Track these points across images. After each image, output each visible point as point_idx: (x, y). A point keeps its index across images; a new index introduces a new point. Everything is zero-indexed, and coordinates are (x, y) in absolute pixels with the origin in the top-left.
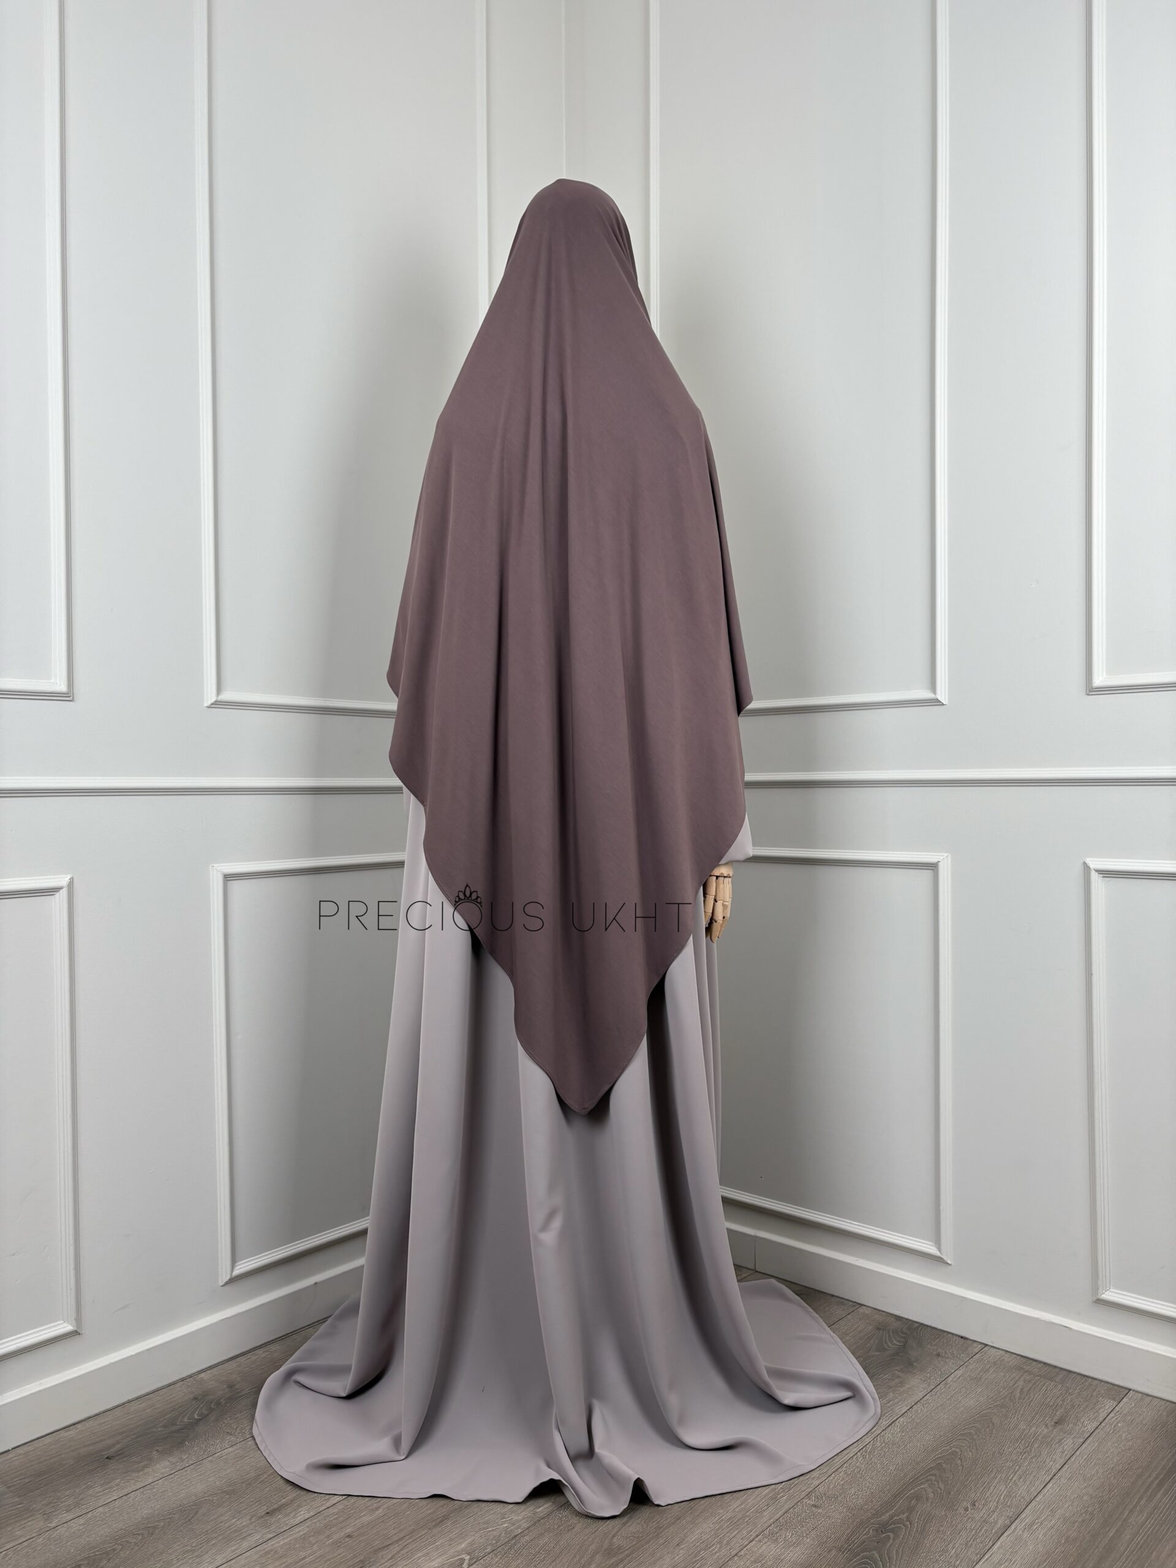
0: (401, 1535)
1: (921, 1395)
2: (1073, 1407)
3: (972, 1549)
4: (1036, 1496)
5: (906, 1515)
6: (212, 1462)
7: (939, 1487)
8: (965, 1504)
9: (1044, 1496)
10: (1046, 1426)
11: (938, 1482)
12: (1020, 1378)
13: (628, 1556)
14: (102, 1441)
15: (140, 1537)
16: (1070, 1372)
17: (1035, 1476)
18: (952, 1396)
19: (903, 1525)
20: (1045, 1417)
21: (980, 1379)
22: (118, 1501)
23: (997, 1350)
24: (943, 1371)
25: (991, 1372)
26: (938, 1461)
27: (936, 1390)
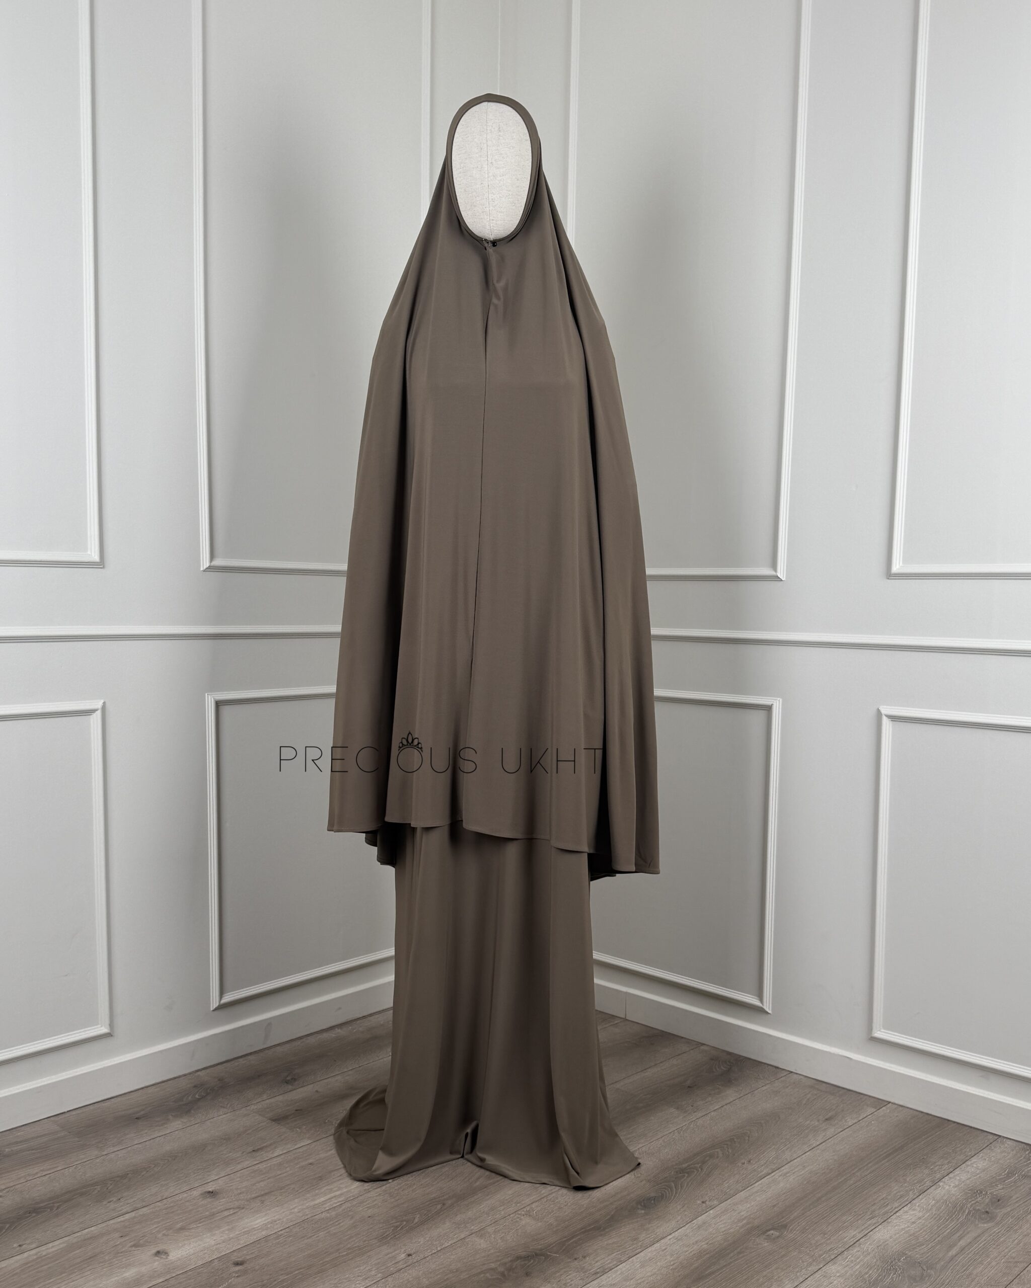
1: (732, 1100)
2: (843, 1110)
4: (795, 1159)
6: (212, 1122)
7: (728, 1151)
9: (803, 1158)
10: (818, 1121)
11: (728, 1148)
12: (810, 1092)
14: (131, 1108)
15: (167, 1161)
16: (848, 1090)
17: (799, 1148)
18: (754, 1101)
20: (819, 1116)
21: (780, 1092)
22: (147, 1143)
23: (799, 1076)
24: (753, 1086)
25: (790, 1087)
26: (732, 1137)
27: (744, 1097)
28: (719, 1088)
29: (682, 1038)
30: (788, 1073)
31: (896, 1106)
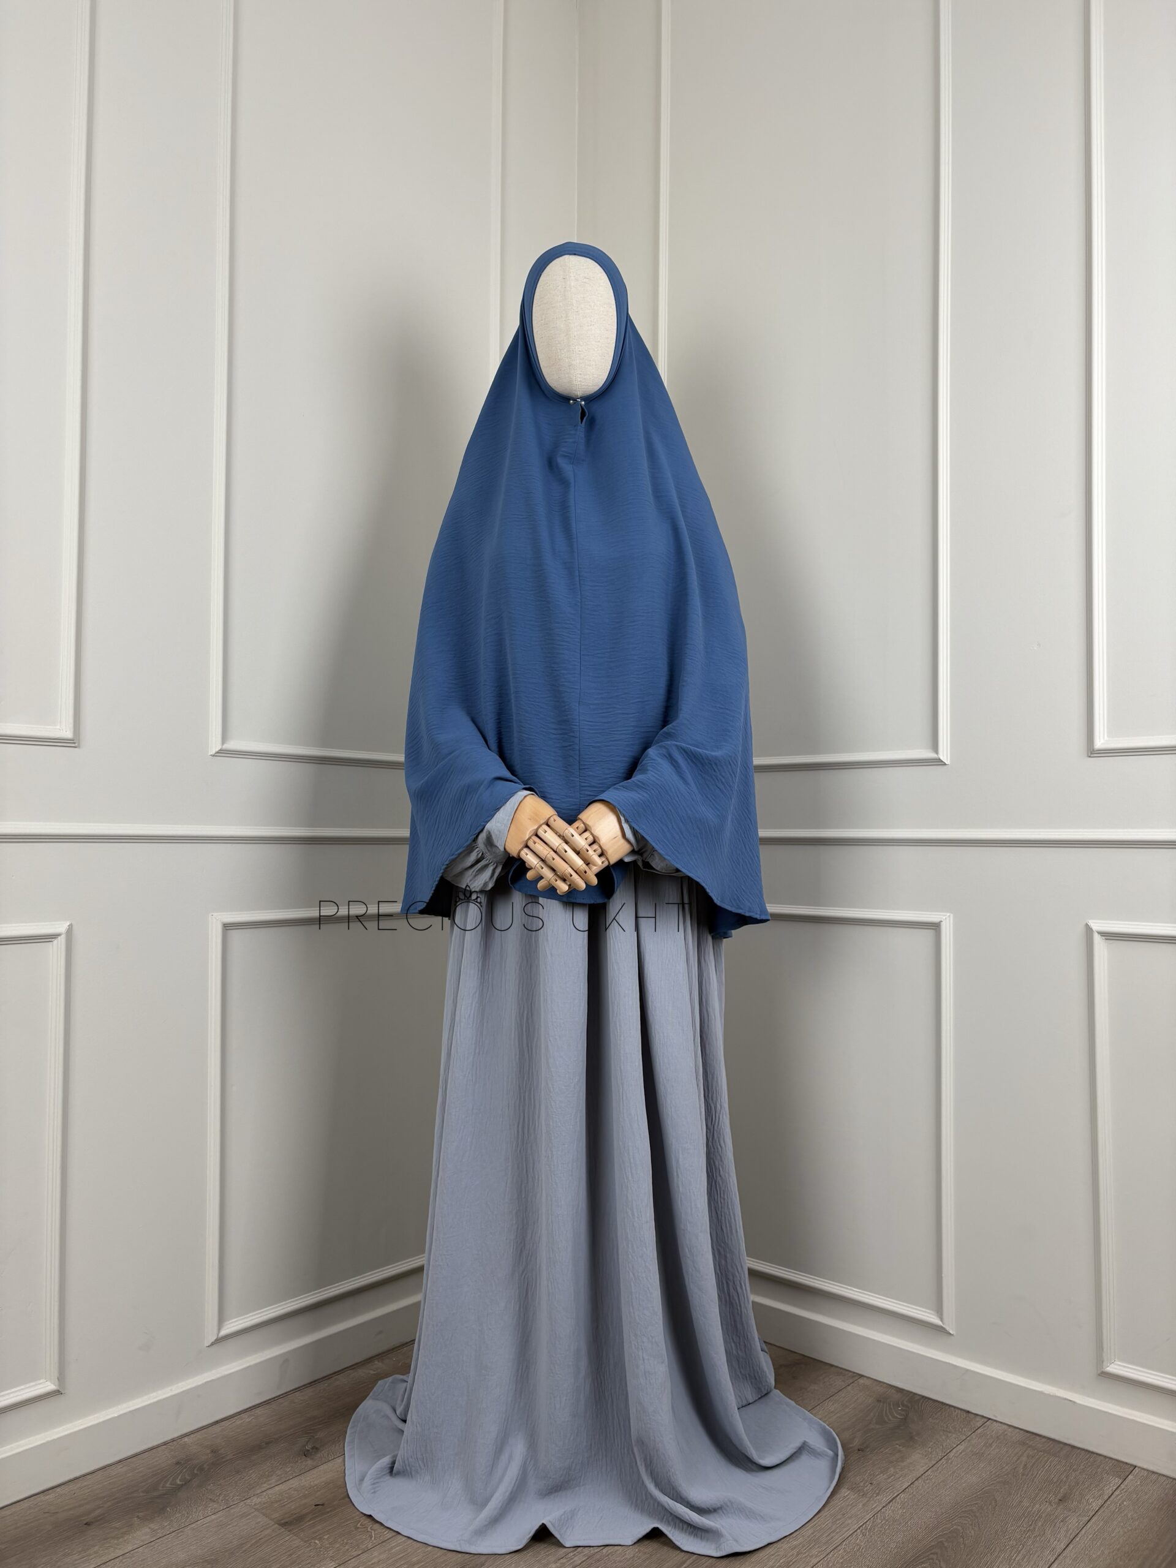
1: (922, 1471)
2: (1078, 1483)
7: (940, 1567)
10: (1050, 1503)
11: (940, 1561)
12: (1023, 1454)
14: (81, 1505)
16: (1074, 1447)
17: (1038, 1556)
18: (954, 1472)
20: (1049, 1494)
21: (983, 1454)
23: (998, 1424)
24: (944, 1446)
25: (993, 1447)
26: (939, 1540)
27: (938, 1465)
28: (899, 1451)
29: (832, 1366)
30: (986, 1420)
31: (1146, 1473)
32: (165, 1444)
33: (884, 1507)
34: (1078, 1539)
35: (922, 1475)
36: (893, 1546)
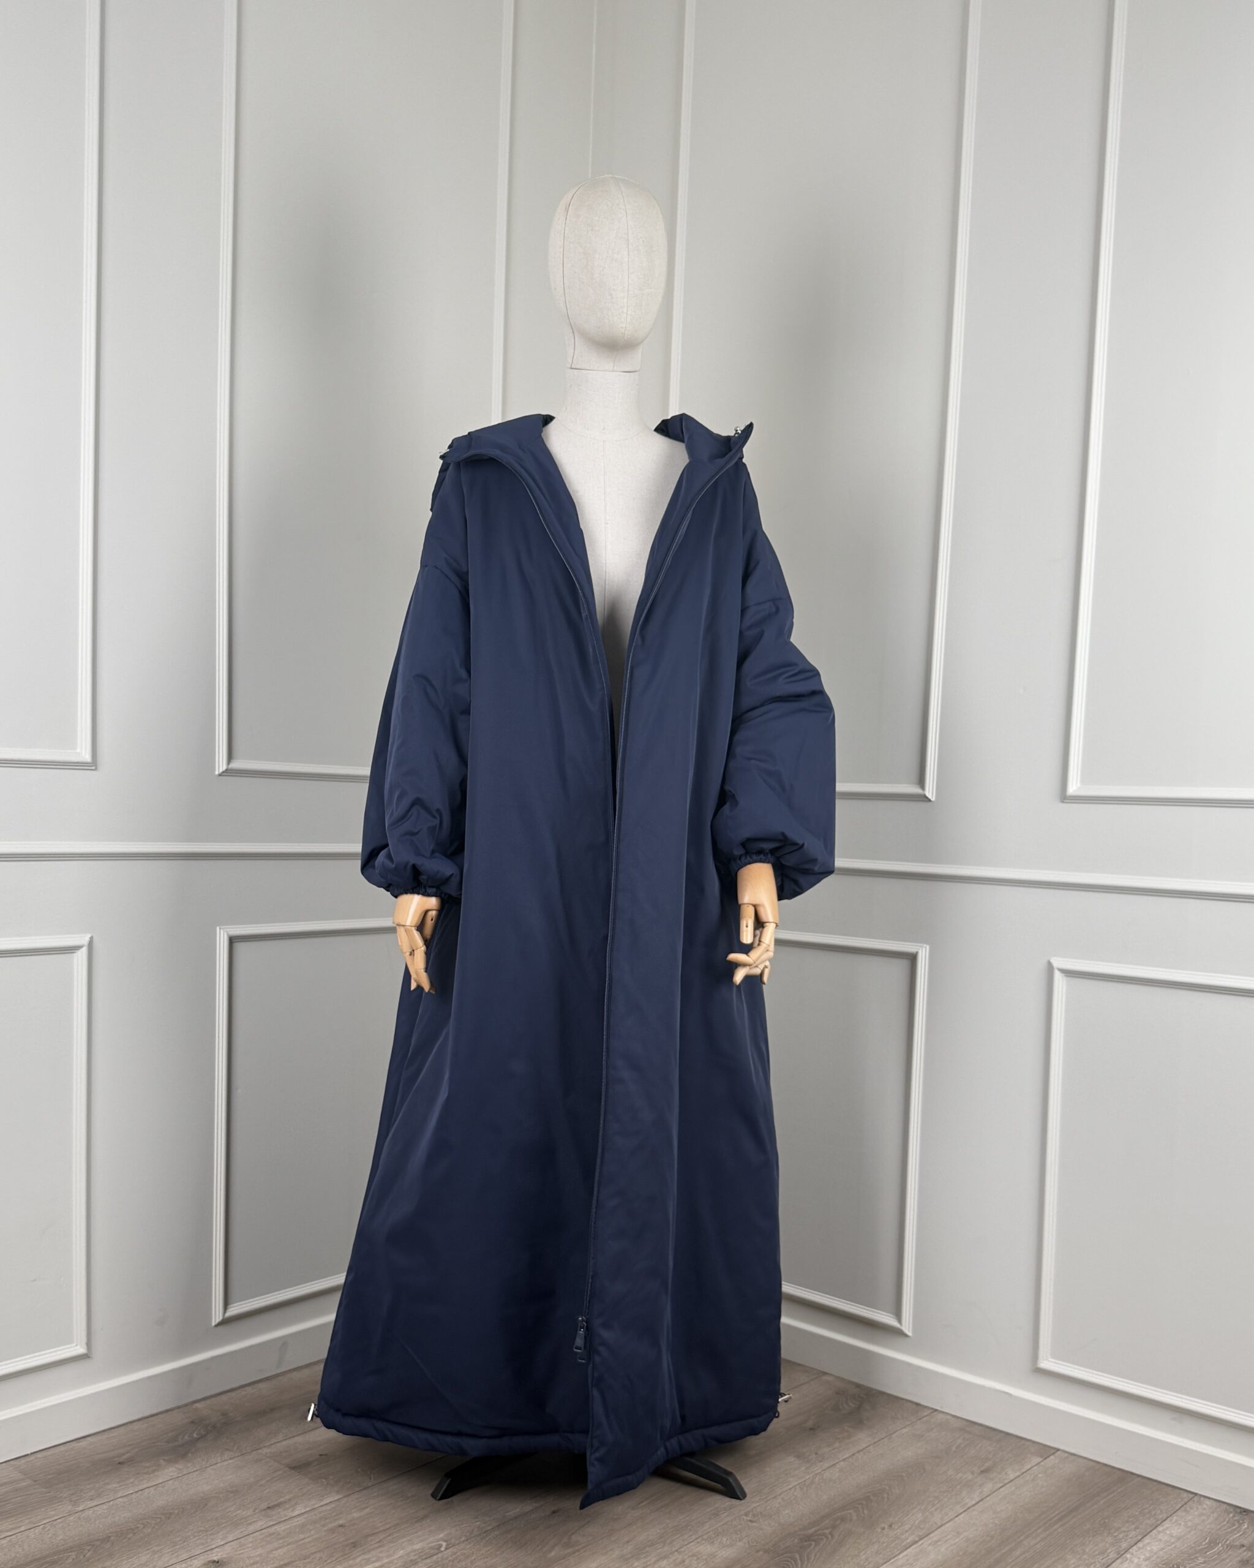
0: (388, 1526)
1: (864, 1445)
2: (1002, 1460)
3: (881, 1556)
4: (948, 1522)
5: (829, 1530)
6: (215, 1469)
7: (864, 1514)
8: (883, 1525)
9: (955, 1522)
10: (973, 1473)
11: (863, 1509)
12: (959, 1436)
13: (584, 1547)
14: (113, 1450)
15: (158, 1520)
16: (1008, 1434)
17: (950, 1509)
18: (892, 1448)
19: (826, 1537)
20: (974, 1467)
21: (922, 1436)
22: (134, 1495)
23: (945, 1415)
24: (889, 1428)
25: (934, 1431)
26: (866, 1495)
27: (879, 1442)
28: (847, 1431)
29: (799, 1365)
30: (932, 1411)
31: (1066, 1455)
32: (179, 1407)
33: (825, 1470)
34: (988, 1499)
35: (864, 1449)
36: (825, 1497)
